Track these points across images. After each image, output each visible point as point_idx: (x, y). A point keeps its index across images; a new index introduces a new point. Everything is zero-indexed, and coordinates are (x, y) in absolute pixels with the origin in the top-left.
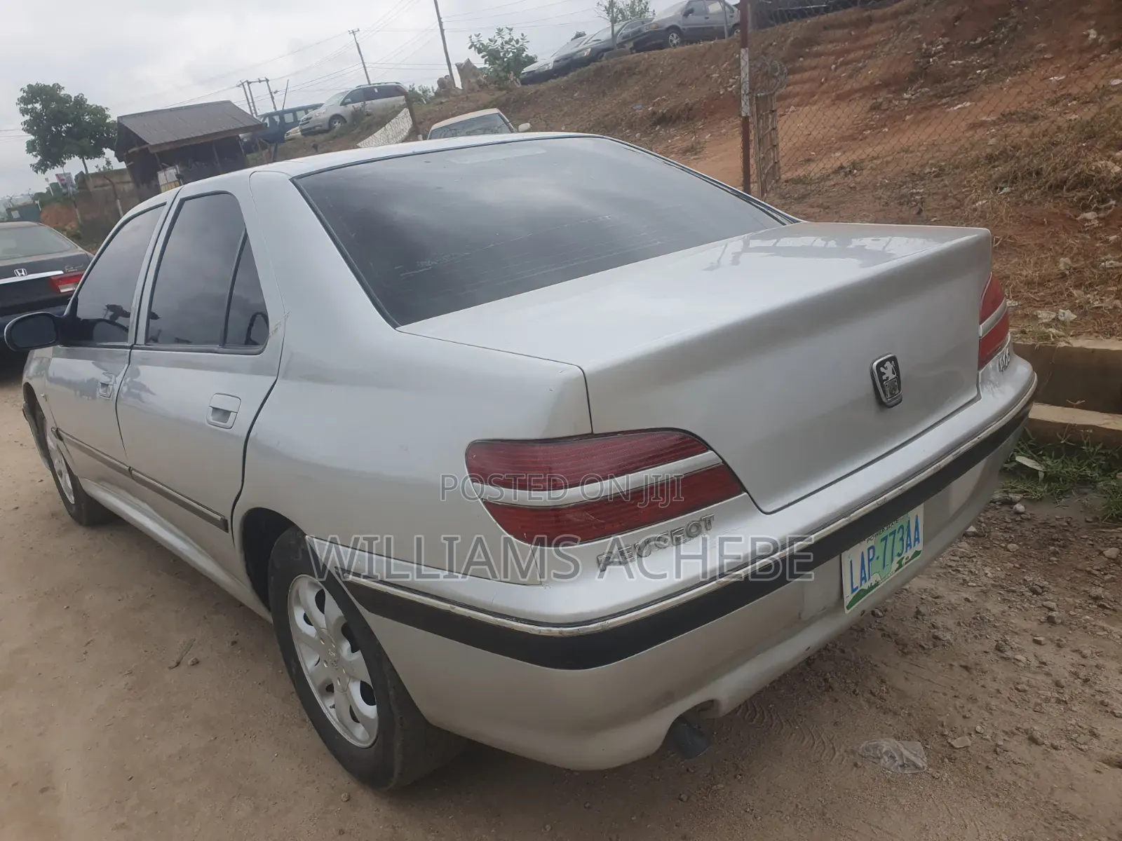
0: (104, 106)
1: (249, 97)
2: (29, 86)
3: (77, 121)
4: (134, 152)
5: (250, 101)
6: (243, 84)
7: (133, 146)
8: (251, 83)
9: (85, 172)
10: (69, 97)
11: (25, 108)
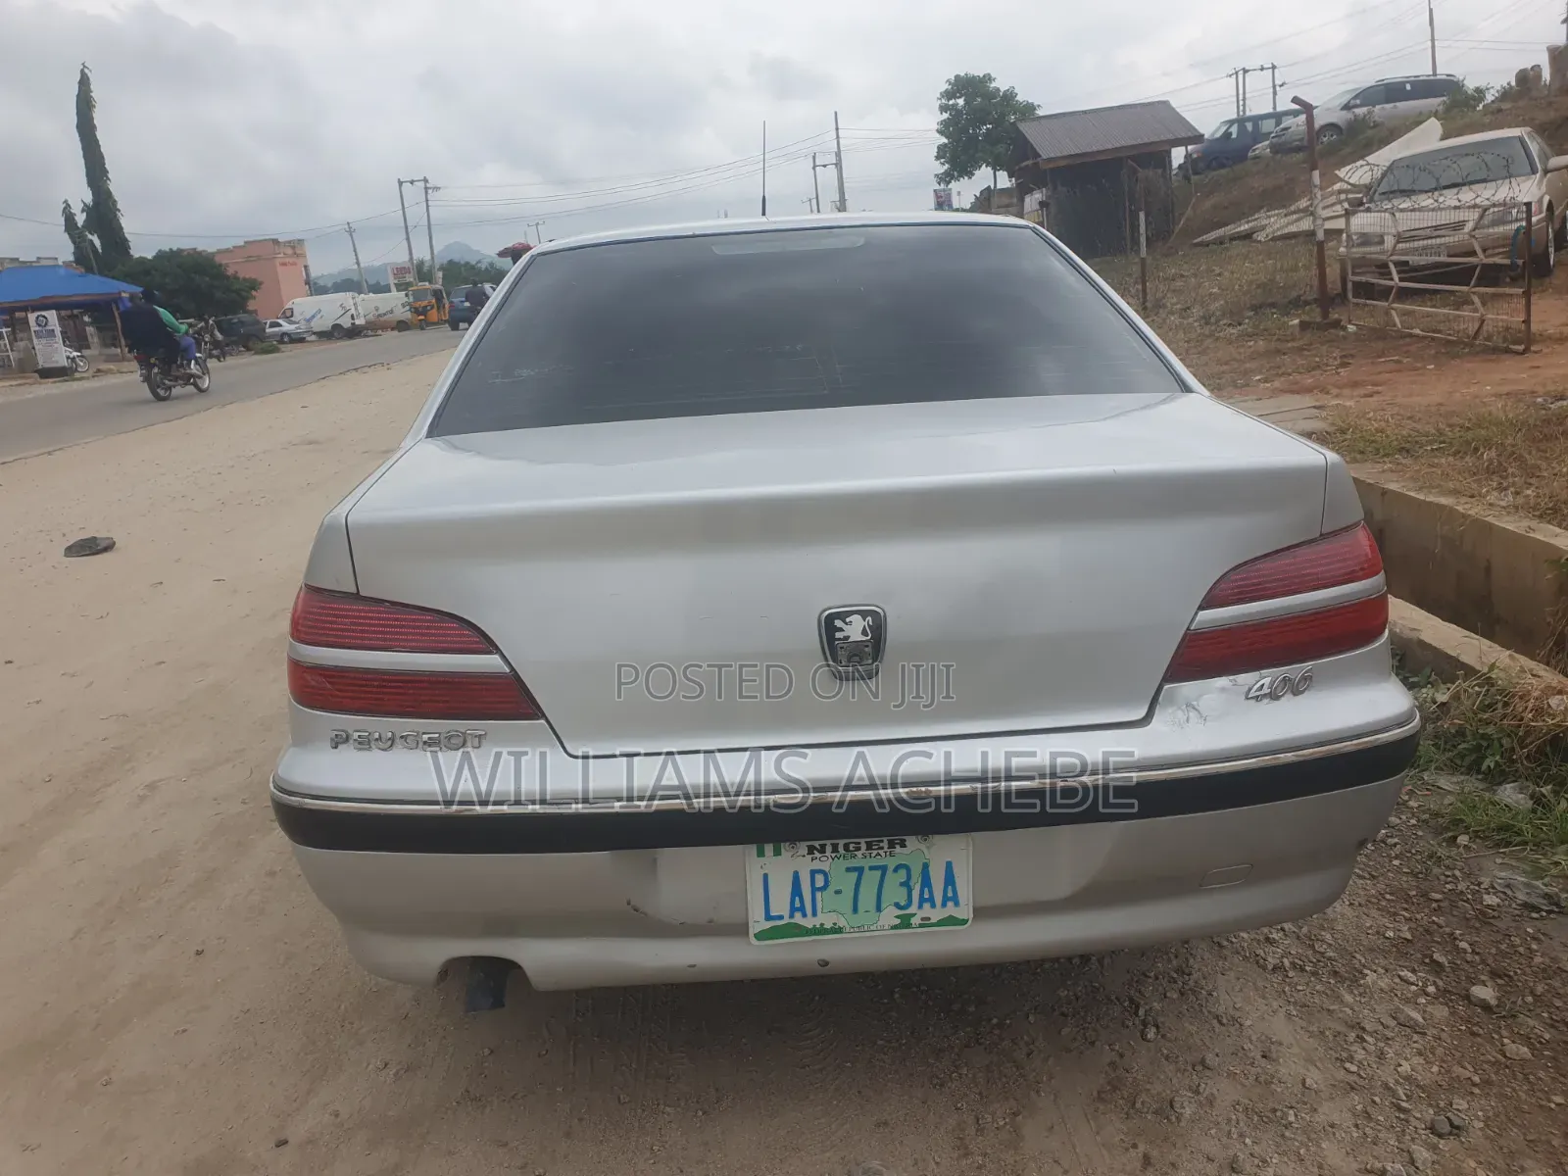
0: (1036, 103)
1: (1241, 92)
2: (957, 77)
3: (999, 122)
4: (1027, 166)
5: (1241, 97)
6: (1237, 73)
7: (1028, 159)
8: (1248, 71)
9: (992, 187)
10: (998, 90)
11: (946, 105)
